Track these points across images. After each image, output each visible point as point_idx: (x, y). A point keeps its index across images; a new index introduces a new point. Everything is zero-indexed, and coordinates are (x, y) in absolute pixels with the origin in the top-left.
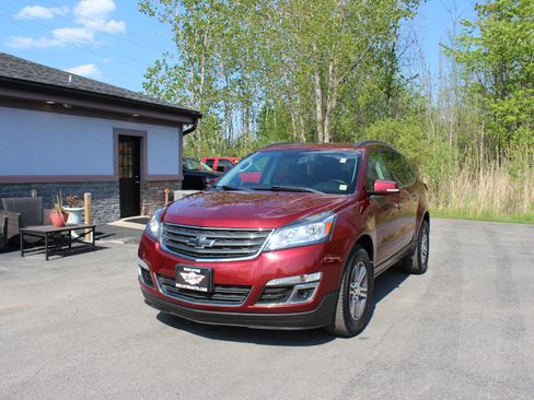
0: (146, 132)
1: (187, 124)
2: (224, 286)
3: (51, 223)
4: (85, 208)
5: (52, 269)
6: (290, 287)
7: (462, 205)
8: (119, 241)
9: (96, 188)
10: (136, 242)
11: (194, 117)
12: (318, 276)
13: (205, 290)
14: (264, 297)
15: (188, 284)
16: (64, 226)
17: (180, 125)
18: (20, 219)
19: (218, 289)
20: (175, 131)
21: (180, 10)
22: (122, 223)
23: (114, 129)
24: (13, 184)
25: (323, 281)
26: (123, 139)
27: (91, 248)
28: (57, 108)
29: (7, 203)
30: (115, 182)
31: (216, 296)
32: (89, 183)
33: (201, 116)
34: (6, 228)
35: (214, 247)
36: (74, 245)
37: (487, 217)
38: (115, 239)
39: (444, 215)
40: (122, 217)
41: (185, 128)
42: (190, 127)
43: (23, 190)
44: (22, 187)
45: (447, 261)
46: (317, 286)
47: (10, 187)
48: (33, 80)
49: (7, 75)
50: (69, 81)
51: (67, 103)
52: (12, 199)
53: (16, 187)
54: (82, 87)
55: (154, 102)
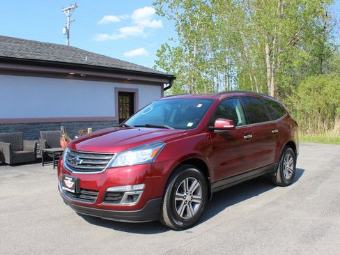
0: (137, 90)
1: (166, 84)
2: (86, 190)
3: (61, 147)
6: (122, 193)
9: (103, 125)
11: (171, 79)
12: (142, 186)
13: (73, 191)
14: (107, 198)
15: (67, 187)
17: (161, 84)
19: (83, 192)
20: (158, 88)
21: (182, 11)
23: (115, 88)
24: (50, 123)
25: (145, 190)
26: (121, 94)
28: (77, 77)
29: (43, 134)
30: (116, 121)
31: (81, 196)
32: (98, 122)
33: (175, 78)
35: (82, 164)
41: (165, 86)
42: (168, 85)
43: (56, 126)
46: (140, 193)
47: (47, 125)
48: (60, 61)
49: (45, 58)
50: (86, 60)
51: (82, 73)
52: (47, 132)
53: (51, 124)
54: (95, 63)
55: (143, 70)
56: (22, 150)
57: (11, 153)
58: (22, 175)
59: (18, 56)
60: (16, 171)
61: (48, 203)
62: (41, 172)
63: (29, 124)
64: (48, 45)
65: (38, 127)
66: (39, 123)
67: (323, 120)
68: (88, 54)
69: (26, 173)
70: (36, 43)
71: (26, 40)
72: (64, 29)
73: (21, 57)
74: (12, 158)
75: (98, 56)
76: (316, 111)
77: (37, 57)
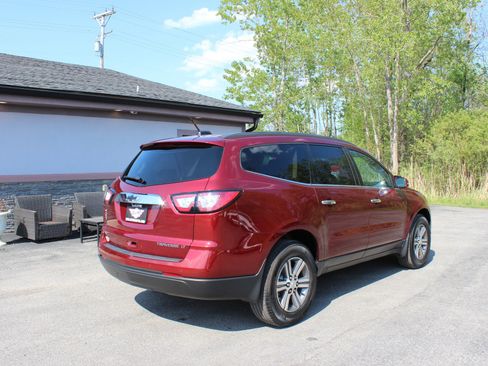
1: (249, 124)
11: (256, 117)
17: (242, 124)
18: (85, 211)
20: (238, 130)
23: (178, 131)
24: (87, 181)
28: (125, 115)
29: (79, 197)
33: (262, 116)
41: (248, 127)
42: (252, 125)
43: (96, 185)
44: (95, 183)
48: (103, 92)
49: (81, 89)
50: (137, 91)
51: (133, 110)
52: (84, 193)
53: (90, 183)
54: (150, 95)
55: (216, 105)
56: (51, 220)
57: (36, 224)
58: (55, 256)
59: (43, 86)
60: (45, 250)
61: (102, 298)
62: (81, 252)
63: (59, 182)
64: (79, 69)
65: (72, 187)
66: (71, 182)
67: (468, 175)
68: (136, 81)
69: (59, 253)
70: (62, 65)
71: (47, 62)
72: (97, 45)
73: (48, 87)
74: (38, 232)
75: (151, 85)
76: (459, 161)
77: (70, 88)
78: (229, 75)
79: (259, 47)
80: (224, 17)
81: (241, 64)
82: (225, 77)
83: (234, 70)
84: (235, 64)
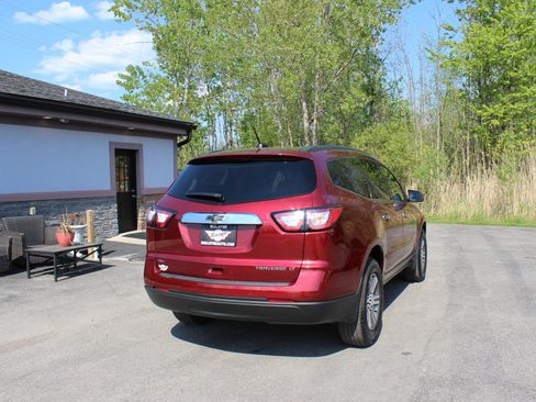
0: (141, 145)
1: (182, 136)
3: (56, 242)
4: (88, 225)
5: (65, 291)
7: (452, 209)
8: (123, 259)
9: (94, 203)
10: (140, 258)
11: (189, 128)
16: (70, 245)
17: (174, 137)
18: (24, 240)
20: (170, 143)
22: (120, 238)
23: (110, 143)
26: (119, 152)
27: (98, 267)
28: (55, 123)
29: (8, 223)
30: (112, 197)
33: (195, 128)
34: (10, 249)
36: (79, 264)
37: (478, 221)
38: (118, 255)
39: (436, 220)
40: (120, 232)
41: (179, 140)
42: (185, 138)
43: (22, 208)
44: (20, 205)
45: (457, 269)
47: (7, 206)
48: (30, 95)
50: (65, 95)
53: (14, 206)
78: (123, 81)
79: (158, 49)
80: (118, 13)
81: (138, 68)
82: (119, 83)
83: (129, 74)
84: (130, 68)
